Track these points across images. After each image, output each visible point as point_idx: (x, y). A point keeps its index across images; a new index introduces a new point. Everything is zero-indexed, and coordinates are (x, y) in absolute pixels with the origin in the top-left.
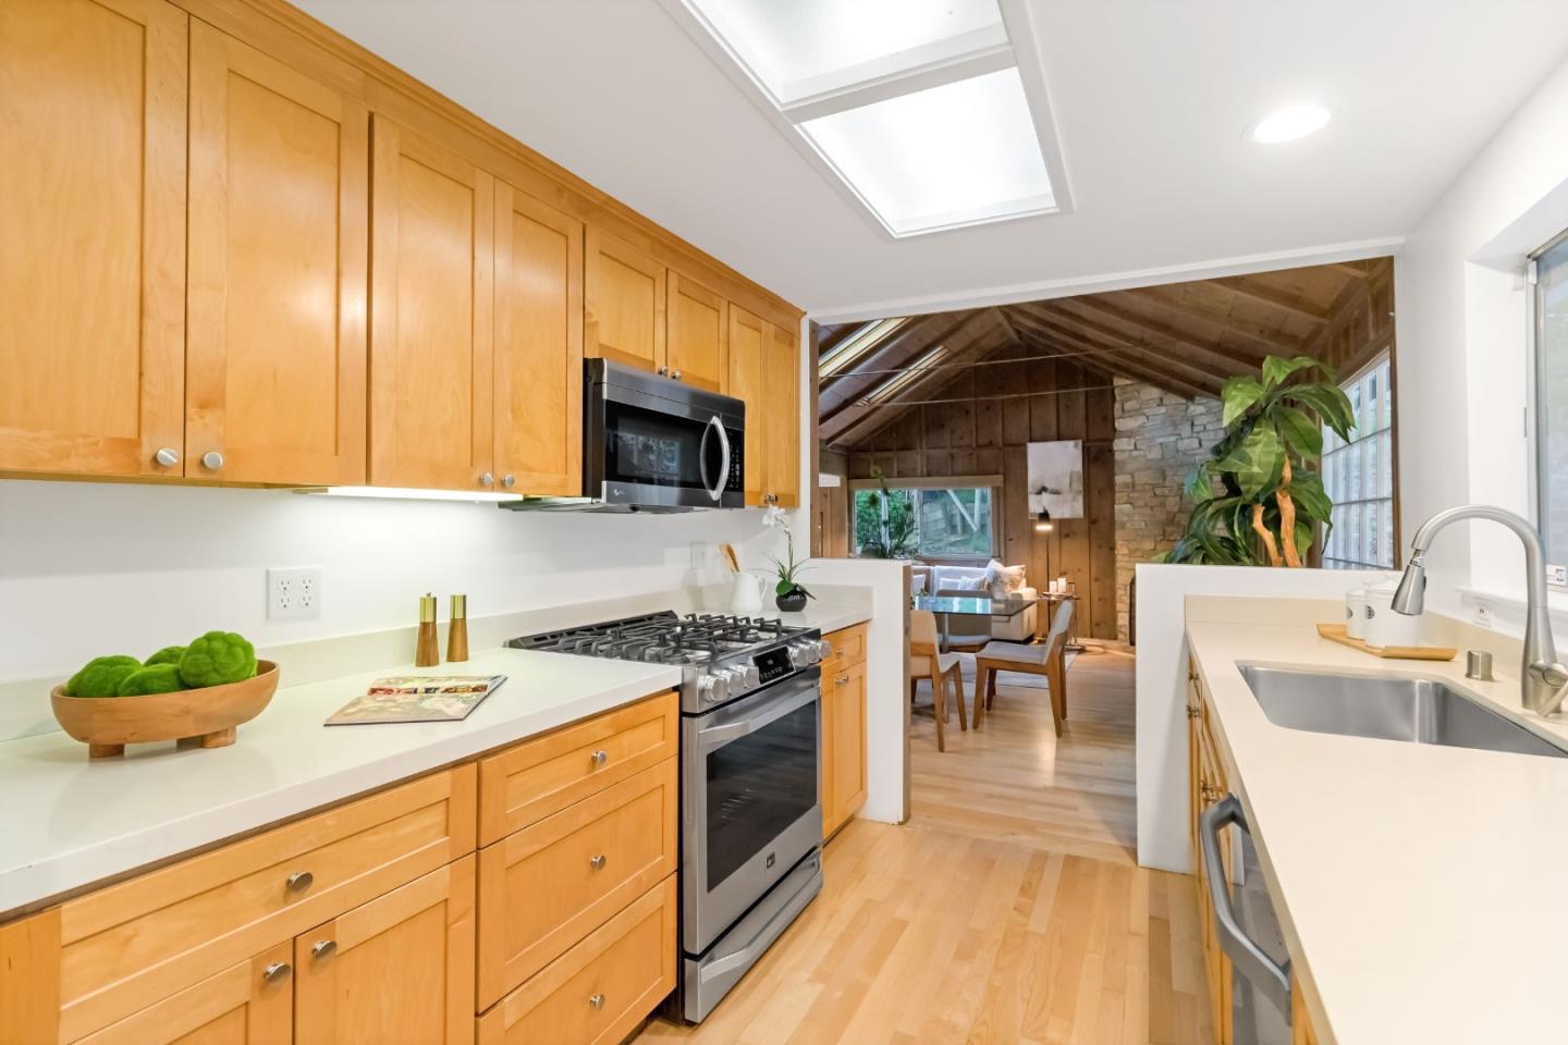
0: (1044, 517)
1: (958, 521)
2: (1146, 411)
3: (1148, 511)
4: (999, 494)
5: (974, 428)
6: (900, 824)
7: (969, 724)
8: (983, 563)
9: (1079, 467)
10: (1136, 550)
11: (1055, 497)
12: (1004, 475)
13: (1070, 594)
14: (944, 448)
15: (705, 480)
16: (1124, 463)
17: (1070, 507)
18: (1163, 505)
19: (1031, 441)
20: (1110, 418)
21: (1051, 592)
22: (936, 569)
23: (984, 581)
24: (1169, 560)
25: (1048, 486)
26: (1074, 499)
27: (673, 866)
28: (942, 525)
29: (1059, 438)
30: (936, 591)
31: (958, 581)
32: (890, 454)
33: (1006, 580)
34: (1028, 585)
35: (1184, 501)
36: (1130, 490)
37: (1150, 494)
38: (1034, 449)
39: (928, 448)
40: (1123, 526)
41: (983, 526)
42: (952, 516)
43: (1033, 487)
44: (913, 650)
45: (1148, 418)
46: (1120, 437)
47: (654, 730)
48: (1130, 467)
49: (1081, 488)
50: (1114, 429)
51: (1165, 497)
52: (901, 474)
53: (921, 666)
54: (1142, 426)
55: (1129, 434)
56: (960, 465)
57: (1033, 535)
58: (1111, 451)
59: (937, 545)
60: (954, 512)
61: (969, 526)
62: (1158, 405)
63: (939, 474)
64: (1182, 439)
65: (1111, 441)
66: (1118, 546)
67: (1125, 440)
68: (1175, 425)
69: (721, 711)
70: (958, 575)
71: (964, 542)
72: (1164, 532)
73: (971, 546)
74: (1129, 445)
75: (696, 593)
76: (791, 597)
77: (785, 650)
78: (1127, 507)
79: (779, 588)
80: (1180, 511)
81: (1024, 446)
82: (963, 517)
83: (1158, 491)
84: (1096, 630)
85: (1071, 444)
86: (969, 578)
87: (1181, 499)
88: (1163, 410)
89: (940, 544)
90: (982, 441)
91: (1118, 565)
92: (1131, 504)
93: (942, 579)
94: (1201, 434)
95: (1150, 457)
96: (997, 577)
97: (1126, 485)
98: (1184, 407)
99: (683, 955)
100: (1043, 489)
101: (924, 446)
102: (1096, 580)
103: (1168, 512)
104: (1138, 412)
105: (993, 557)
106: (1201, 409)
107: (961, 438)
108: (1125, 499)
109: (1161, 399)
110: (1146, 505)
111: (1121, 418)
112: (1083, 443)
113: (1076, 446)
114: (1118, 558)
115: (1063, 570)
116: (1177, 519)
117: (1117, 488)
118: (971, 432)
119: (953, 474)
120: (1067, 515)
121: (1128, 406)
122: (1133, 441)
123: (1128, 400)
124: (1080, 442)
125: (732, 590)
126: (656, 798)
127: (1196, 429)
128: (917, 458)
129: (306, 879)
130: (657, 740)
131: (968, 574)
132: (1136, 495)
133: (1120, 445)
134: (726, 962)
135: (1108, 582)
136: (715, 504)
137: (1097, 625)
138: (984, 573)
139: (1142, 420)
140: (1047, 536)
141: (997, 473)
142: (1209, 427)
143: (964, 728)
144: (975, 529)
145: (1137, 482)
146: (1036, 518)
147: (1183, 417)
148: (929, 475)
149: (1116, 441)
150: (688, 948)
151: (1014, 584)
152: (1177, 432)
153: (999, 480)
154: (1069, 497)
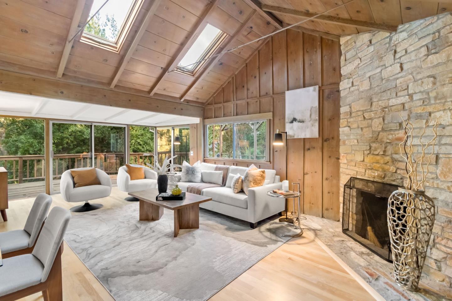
3: (359, 131)
4: (271, 124)
5: (258, 85)
9: (316, 104)
10: (352, 161)
11: (300, 124)
12: (273, 112)
14: (244, 99)
16: (345, 97)
17: (310, 131)
18: (370, 126)
19: (288, 90)
20: (338, 67)
25: (297, 117)
26: (313, 125)
29: (305, 86)
32: (220, 105)
35: (386, 122)
36: (348, 117)
37: (361, 118)
38: (289, 95)
39: (237, 100)
40: (344, 144)
43: (289, 118)
45: (361, 59)
46: (344, 80)
48: (349, 99)
50: (340, 75)
51: (371, 119)
54: (357, 67)
55: (349, 76)
56: (251, 109)
58: (338, 91)
63: (241, 114)
64: (386, 68)
65: (338, 84)
66: (341, 158)
67: (347, 81)
68: (381, 58)
72: (370, 147)
74: (348, 84)
78: (347, 129)
80: (383, 130)
81: (284, 93)
83: (367, 115)
84: (325, 213)
85: (311, 88)
87: (384, 120)
88: (372, 48)
90: (262, 93)
91: (341, 170)
92: (349, 127)
94: (402, 58)
95: (361, 90)
98: (388, 38)
100: (295, 120)
101: (235, 99)
102: (327, 179)
103: (373, 132)
106: (404, 35)
107: (252, 92)
108: (346, 123)
110: (358, 127)
111: (344, 66)
112: (319, 87)
113: (314, 90)
114: (341, 165)
116: (380, 137)
117: (341, 116)
118: (257, 88)
119: (248, 114)
120: (308, 136)
121: (349, 55)
122: (351, 80)
123: (348, 51)
124: (317, 88)
127: (398, 56)
128: (231, 106)
132: (352, 120)
133: (344, 85)
135: (335, 181)
137: (327, 209)
139: (357, 62)
141: (270, 112)
142: (410, 49)
145: (353, 110)
147: (387, 49)
148: (237, 115)
149: (341, 83)
152: (382, 64)
153: (270, 115)
154: (309, 124)
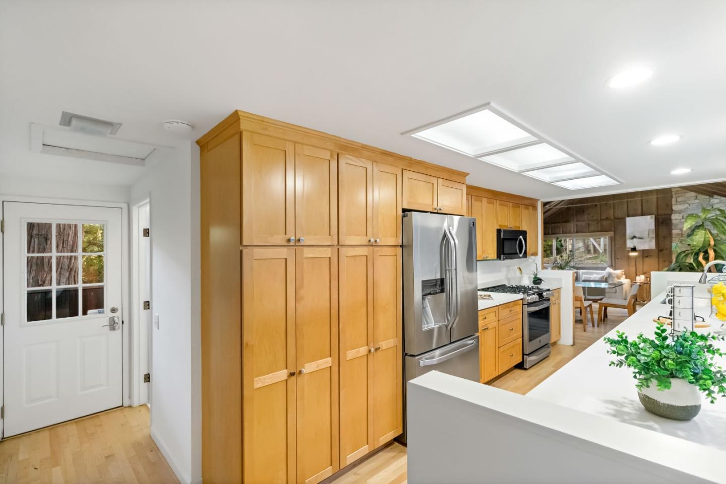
0: (634, 249)
1: (592, 248)
2: (688, 202)
4: (612, 240)
5: (599, 212)
6: (572, 346)
7: (596, 325)
8: (604, 269)
9: (653, 227)
11: (640, 240)
12: (614, 231)
13: (647, 282)
14: (585, 221)
15: (518, 252)
16: (677, 225)
17: (649, 244)
19: (628, 216)
20: (670, 205)
21: (637, 281)
22: (581, 271)
23: (604, 276)
24: (668, 270)
25: (636, 235)
26: (650, 241)
27: (521, 335)
28: (582, 250)
29: (643, 214)
30: (581, 280)
31: (592, 276)
32: (559, 224)
33: (614, 276)
34: (626, 278)
36: (680, 236)
38: (629, 220)
39: (577, 221)
41: (605, 250)
42: (588, 246)
43: (629, 236)
44: (576, 299)
45: (689, 204)
46: (675, 213)
47: (518, 307)
48: (679, 226)
49: (654, 236)
50: (672, 210)
52: (563, 233)
53: (578, 304)
54: (687, 208)
55: (679, 212)
56: (592, 228)
57: (629, 258)
58: (670, 219)
59: (579, 259)
60: (589, 243)
61: (598, 250)
62: (695, 199)
63: (582, 232)
65: (670, 215)
67: (677, 214)
69: (530, 304)
70: (592, 274)
71: (595, 258)
73: (599, 260)
74: (679, 216)
75: (509, 280)
76: (537, 281)
77: (542, 293)
79: (534, 278)
81: (624, 219)
82: (594, 246)
85: (649, 217)
86: (597, 275)
88: (697, 201)
89: (582, 259)
90: (603, 217)
93: (584, 276)
96: (610, 275)
97: (678, 234)
98: (708, 200)
99: (523, 354)
100: (634, 237)
101: (575, 220)
104: (684, 202)
105: (609, 266)
106: (717, 201)
107: (593, 217)
108: (678, 240)
109: (696, 197)
111: (675, 205)
113: (651, 218)
115: (644, 271)
117: (673, 236)
118: (598, 214)
119: (589, 232)
120: (646, 248)
121: (679, 199)
122: (682, 215)
123: (679, 197)
124: (654, 216)
125: (521, 278)
126: (519, 320)
128: (572, 226)
129: (485, 318)
130: (519, 309)
131: (596, 273)
132: (683, 238)
133: (675, 216)
134: (533, 358)
136: (521, 258)
138: (604, 273)
139: (686, 206)
140: (636, 258)
141: (611, 231)
143: (593, 326)
144: (601, 252)
146: (630, 249)
147: (708, 204)
148: (577, 232)
149: (673, 215)
150: (525, 353)
151: (619, 277)
153: (612, 233)
154: (648, 240)
